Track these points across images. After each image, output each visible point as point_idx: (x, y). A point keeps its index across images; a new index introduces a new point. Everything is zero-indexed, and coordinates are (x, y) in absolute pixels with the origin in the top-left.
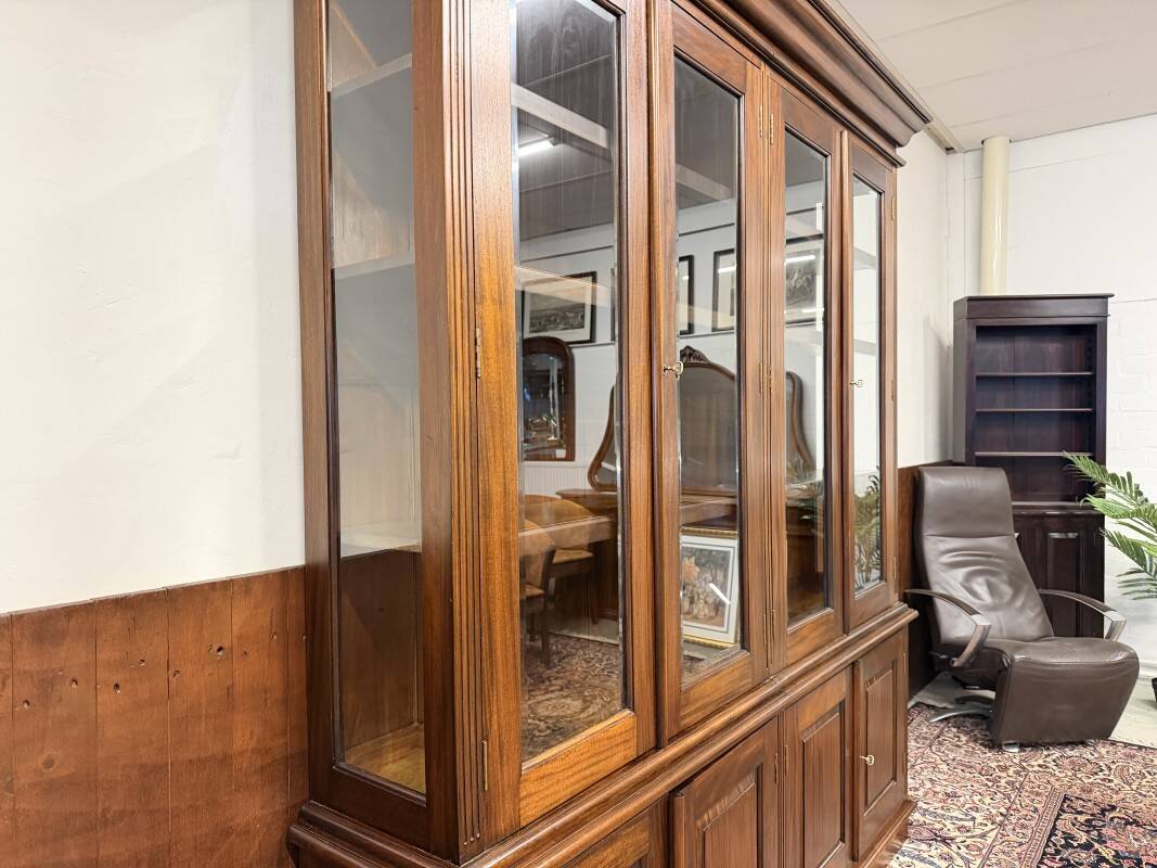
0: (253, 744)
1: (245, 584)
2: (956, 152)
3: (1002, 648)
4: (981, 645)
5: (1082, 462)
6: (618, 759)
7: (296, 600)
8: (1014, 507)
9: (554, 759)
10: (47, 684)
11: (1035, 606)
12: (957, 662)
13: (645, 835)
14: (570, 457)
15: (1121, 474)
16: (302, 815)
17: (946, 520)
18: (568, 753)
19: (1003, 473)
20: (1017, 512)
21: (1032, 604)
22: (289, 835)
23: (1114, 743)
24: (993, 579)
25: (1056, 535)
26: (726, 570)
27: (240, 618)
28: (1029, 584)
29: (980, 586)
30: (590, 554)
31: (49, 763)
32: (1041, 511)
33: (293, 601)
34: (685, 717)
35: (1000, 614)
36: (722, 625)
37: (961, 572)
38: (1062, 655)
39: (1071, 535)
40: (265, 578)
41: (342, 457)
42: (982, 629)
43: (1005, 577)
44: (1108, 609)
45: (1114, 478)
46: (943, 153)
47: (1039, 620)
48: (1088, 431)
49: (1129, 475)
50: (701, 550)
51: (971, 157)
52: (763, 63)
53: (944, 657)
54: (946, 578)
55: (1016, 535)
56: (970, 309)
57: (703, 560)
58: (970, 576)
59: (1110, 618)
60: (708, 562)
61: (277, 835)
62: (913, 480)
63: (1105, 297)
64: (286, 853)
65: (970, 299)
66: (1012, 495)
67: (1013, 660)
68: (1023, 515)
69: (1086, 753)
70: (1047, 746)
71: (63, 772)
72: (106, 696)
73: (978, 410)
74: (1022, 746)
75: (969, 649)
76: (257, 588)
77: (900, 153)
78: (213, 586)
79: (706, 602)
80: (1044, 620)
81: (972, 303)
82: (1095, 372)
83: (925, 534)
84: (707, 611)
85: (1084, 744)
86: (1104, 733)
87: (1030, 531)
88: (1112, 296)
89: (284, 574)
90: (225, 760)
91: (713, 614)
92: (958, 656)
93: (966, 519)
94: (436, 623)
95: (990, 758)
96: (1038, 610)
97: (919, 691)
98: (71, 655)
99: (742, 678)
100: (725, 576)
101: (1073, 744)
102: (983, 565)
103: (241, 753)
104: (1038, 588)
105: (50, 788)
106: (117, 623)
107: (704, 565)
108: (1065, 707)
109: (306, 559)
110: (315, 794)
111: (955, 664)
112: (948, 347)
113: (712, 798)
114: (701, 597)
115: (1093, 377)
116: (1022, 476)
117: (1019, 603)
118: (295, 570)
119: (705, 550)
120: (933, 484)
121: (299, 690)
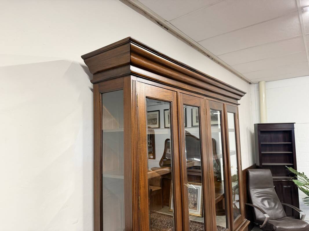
2: (252, 84)
3: (273, 224)
4: (267, 222)
5: (291, 169)
8: (273, 179)
11: (281, 208)
12: (261, 226)
14: (154, 158)
15: (301, 173)
17: (256, 184)
19: (270, 170)
20: (274, 180)
21: (280, 207)
24: (269, 201)
25: (285, 186)
26: (197, 194)
28: (279, 202)
29: (266, 203)
30: (161, 188)
32: (280, 180)
35: (271, 211)
36: (197, 210)
37: (260, 198)
38: (289, 226)
39: (289, 186)
42: (267, 218)
43: (272, 200)
44: (301, 211)
45: (299, 173)
46: (249, 84)
47: (282, 212)
48: (292, 159)
49: (303, 173)
50: (190, 188)
51: (256, 85)
52: (204, 97)
53: (257, 224)
54: (257, 201)
55: (274, 187)
56: (258, 126)
57: (191, 191)
58: (263, 200)
59: (301, 214)
60: (192, 192)
62: (246, 173)
63: (293, 124)
65: (258, 124)
66: (272, 175)
67: (276, 228)
68: (276, 181)
75: (264, 223)
77: (239, 102)
79: (192, 203)
81: (259, 125)
82: (292, 142)
83: (250, 188)
84: (192, 206)
87: (278, 185)
88: (295, 123)
91: (194, 207)
92: (261, 225)
93: (261, 183)
96: (282, 209)
100: (197, 196)
102: (266, 197)
104: (281, 203)
107: (191, 193)
111: (261, 227)
112: (253, 134)
114: (191, 202)
115: (292, 144)
116: (275, 170)
117: (276, 207)
119: (191, 188)
120: (252, 173)
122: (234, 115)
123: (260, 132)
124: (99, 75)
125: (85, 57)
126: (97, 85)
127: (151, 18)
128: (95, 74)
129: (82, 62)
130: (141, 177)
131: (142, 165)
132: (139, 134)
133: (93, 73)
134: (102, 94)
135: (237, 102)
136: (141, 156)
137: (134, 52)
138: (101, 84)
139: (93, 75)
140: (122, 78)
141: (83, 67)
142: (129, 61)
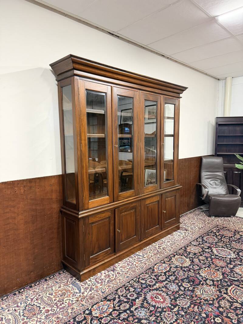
0: (55, 197)
1: (54, 176)
2: (220, 80)
6: (106, 202)
7: (61, 179)
8: (224, 166)
9: (95, 201)
10: (31, 187)
13: (110, 214)
16: (62, 207)
17: (206, 168)
18: (97, 200)
19: (222, 158)
22: (60, 210)
23: (237, 217)
24: (216, 182)
25: (236, 172)
27: (53, 181)
28: (225, 183)
31: (31, 197)
33: (60, 179)
34: (119, 198)
37: (209, 180)
40: (56, 176)
41: (66, 159)
43: (219, 181)
46: (217, 81)
47: (226, 191)
52: (139, 90)
54: (205, 181)
55: (224, 172)
61: (59, 210)
64: (60, 212)
66: (223, 163)
68: (227, 168)
69: (229, 218)
70: (221, 217)
71: (33, 198)
72: (37, 189)
73: (218, 143)
74: (215, 216)
76: (55, 177)
77: (181, 95)
78: (50, 176)
80: (227, 191)
83: (202, 171)
85: (230, 217)
86: (234, 215)
87: (229, 171)
89: (59, 175)
90: (52, 199)
93: (212, 168)
94: (77, 182)
95: (207, 218)
96: (226, 188)
97: (201, 205)
98: (33, 184)
99: (132, 194)
101: (227, 217)
102: (214, 178)
103: (54, 198)
104: (227, 184)
105: (31, 199)
106: (38, 181)
108: (223, 208)
109: (62, 173)
110: (64, 205)
113: (124, 211)
117: (222, 187)
118: (61, 175)
120: (205, 160)
121: (61, 191)
122: (175, 106)
123: (218, 125)
124: (60, 76)
125: (51, 65)
126: (59, 82)
127: (103, 30)
128: (58, 75)
129: (50, 68)
130: (82, 136)
131: (83, 128)
132: (81, 111)
133: (57, 75)
134: (62, 87)
135: (179, 96)
136: (82, 123)
137: (74, 62)
138: (61, 81)
139: (57, 76)
140: (70, 78)
141: (51, 71)
142: (73, 68)
